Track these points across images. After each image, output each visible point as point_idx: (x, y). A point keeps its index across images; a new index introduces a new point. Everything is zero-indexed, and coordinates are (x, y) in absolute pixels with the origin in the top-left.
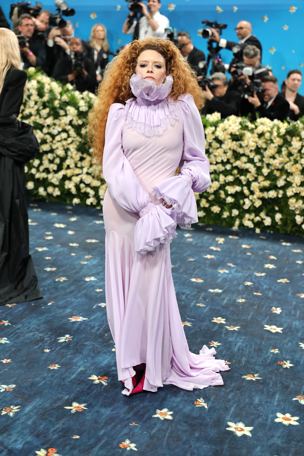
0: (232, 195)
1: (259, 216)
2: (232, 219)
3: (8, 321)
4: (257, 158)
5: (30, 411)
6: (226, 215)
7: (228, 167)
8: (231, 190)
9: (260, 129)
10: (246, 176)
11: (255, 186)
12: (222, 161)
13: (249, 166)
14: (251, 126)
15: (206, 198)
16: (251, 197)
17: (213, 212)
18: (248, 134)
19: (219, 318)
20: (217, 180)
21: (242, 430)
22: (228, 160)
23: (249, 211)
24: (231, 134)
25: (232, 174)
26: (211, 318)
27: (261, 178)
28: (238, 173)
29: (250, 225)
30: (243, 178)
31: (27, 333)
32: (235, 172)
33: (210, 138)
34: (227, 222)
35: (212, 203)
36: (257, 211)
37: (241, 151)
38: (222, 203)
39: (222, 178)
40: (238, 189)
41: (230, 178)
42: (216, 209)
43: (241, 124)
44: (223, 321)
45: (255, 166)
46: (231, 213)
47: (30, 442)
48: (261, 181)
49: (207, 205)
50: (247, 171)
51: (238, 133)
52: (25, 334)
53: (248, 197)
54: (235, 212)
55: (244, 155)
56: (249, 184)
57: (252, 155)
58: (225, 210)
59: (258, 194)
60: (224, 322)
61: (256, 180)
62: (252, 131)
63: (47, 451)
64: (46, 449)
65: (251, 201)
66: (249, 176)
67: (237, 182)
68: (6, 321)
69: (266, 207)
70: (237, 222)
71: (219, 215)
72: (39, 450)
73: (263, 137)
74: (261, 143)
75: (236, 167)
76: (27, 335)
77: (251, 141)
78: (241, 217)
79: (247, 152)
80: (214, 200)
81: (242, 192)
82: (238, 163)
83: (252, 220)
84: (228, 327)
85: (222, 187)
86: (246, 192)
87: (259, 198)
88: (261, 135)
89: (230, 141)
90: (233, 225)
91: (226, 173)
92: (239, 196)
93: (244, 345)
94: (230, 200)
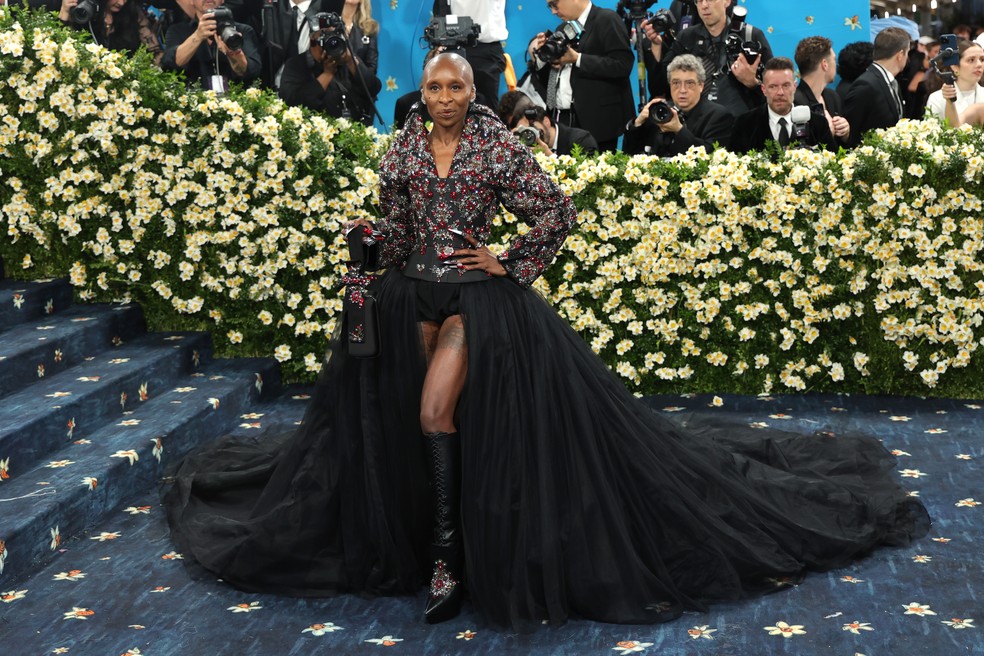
0: (751, 324)
1: (815, 362)
2: (755, 375)
4: (798, 238)
6: (741, 367)
7: (736, 263)
8: (750, 312)
9: (797, 175)
10: (777, 278)
11: (799, 297)
12: (723, 249)
13: (782, 256)
14: (775, 169)
15: (695, 337)
16: (794, 324)
17: (711, 365)
18: (774, 188)
20: (715, 294)
22: (735, 247)
23: (792, 355)
24: (735, 191)
25: (745, 279)
27: (812, 280)
28: (760, 275)
29: (798, 384)
30: (771, 284)
32: (754, 271)
33: (693, 204)
34: (744, 387)
35: (706, 347)
36: (810, 352)
37: (761, 225)
38: (728, 343)
39: (725, 289)
40: (764, 308)
41: (744, 287)
42: (717, 358)
43: (751, 167)
45: (796, 255)
46: (752, 363)
48: (814, 286)
49: (697, 352)
50: (780, 267)
51: (749, 187)
53: (787, 324)
54: (762, 360)
55: (768, 233)
56: (785, 296)
57: (786, 232)
58: (738, 360)
59: (811, 315)
61: (801, 284)
62: (779, 179)
65: (796, 331)
66: (784, 277)
67: (759, 293)
69: (829, 341)
70: (769, 383)
71: (726, 370)
73: (806, 191)
74: (804, 202)
75: (757, 262)
77: (778, 198)
78: (775, 368)
79: (776, 225)
80: (710, 339)
81: (773, 314)
82: (758, 253)
83: (802, 374)
85: (727, 308)
86: (782, 312)
87: (813, 325)
88: (801, 187)
89: (736, 205)
90: (761, 388)
91: (731, 277)
92: (769, 322)
94: (746, 334)
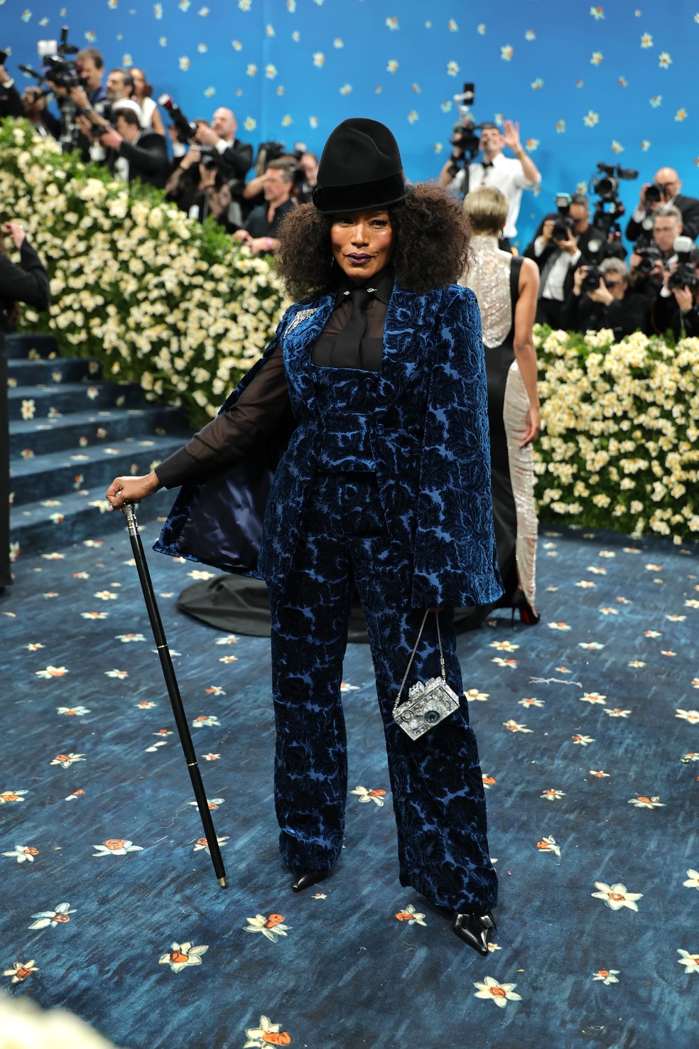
0: (632, 476)
1: (680, 513)
2: (630, 519)
3: (220, 688)
4: (677, 410)
5: (244, 847)
6: (619, 510)
7: (625, 425)
8: (630, 466)
9: (684, 359)
10: (657, 441)
11: (673, 460)
12: (615, 414)
13: (664, 424)
14: (667, 352)
15: (585, 480)
16: (665, 479)
17: (596, 506)
18: (661, 367)
19: (595, 694)
20: (605, 448)
21: (621, 898)
22: (625, 413)
23: (661, 505)
24: (631, 367)
25: (631, 439)
26: (579, 694)
27: (684, 446)
28: (643, 436)
29: (664, 529)
30: (651, 445)
31: (252, 709)
32: (638, 434)
33: (594, 374)
34: (621, 524)
35: (594, 490)
36: (675, 505)
37: (649, 397)
38: (613, 490)
39: (613, 445)
40: (642, 464)
41: (628, 446)
42: (602, 500)
43: (648, 349)
44: (601, 700)
45: (674, 424)
46: (629, 508)
47: (239, 901)
48: (685, 451)
49: (586, 494)
50: (659, 433)
51: (642, 365)
52: (248, 712)
53: (660, 480)
54: (637, 506)
55: (654, 404)
56: (662, 456)
57: (668, 405)
58: (618, 503)
59: (678, 473)
60: (603, 702)
61: (675, 448)
62: (669, 361)
63: (267, 919)
64: (267, 915)
65: (667, 486)
66: (662, 441)
67: (641, 452)
68: (217, 686)
69: (693, 498)
70: (640, 525)
71: (608, 511)
72: (254, 917)
73: (688, 372)
74: (686, 383)
75: (640, 427)
76: (251, 713)
77: (665, 377)
78: (647, 514)
79: (660, 398)
80: (598, 484)
81: (649, 471)
82: (642, 419)
83: (668, 521)
84: (609, 711)
85: (614, 461)
86: (657, 469)
87: (680, 482)
88: (685, 369)
89: (629, 378)
90: (633, 529)
91: (621, 436)
92: (645, 477)
93: (636, 744)
94: (627, 484)
